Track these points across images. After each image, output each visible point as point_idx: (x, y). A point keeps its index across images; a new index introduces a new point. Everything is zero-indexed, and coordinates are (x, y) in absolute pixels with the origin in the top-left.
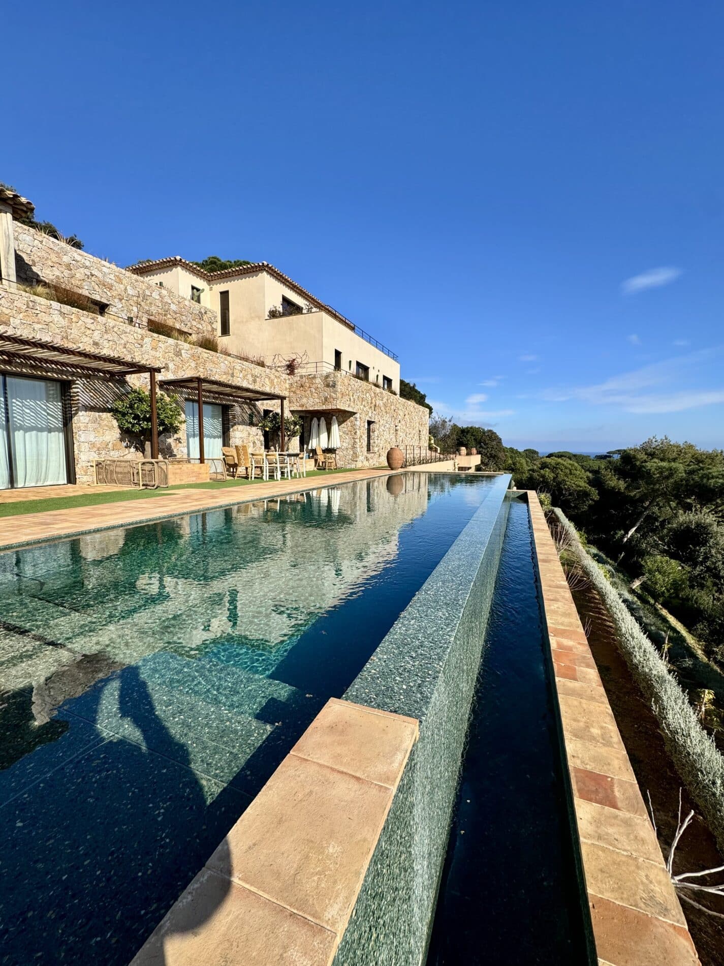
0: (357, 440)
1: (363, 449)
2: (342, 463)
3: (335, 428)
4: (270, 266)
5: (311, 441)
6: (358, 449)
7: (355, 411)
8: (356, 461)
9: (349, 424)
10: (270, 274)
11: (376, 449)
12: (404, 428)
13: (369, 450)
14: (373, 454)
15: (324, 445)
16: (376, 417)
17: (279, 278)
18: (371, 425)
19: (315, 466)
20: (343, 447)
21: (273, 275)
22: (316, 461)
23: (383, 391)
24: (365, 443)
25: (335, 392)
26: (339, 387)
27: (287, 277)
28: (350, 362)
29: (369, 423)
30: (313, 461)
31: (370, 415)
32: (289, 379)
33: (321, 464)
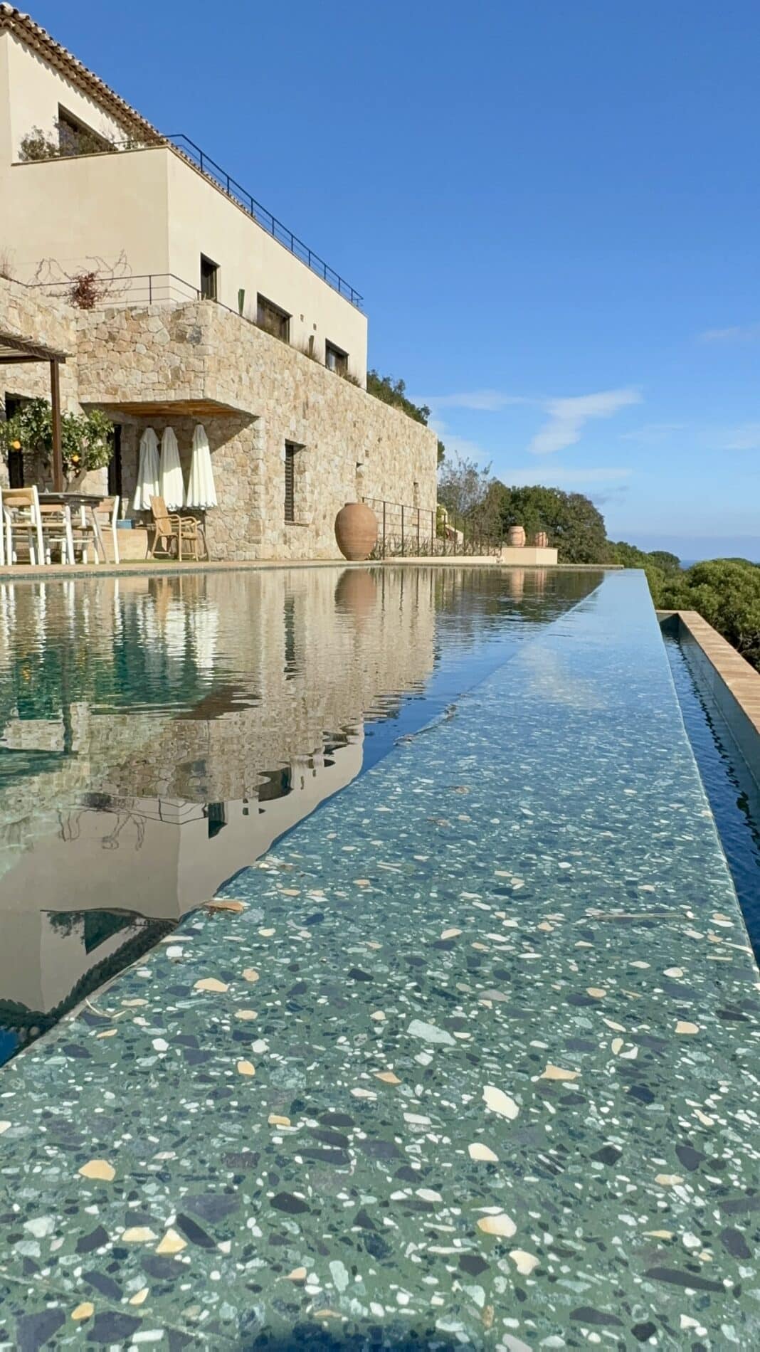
0: (260, 489)
1: (275, 513)
2: (221, 546)
3: (202, 455)
4: (22, 16)
5: (138, 489)
6: (263, 512)
7: (252, 411)
8: (258, 542)
9: (239, 445)
10: (24, 39)
11: (308, 517)
12: (379, 470)
13: (289, 516)
14: (299, 529)
15: (174, 498)
16: (309, 434)
17: (48, 54)
18: (296, 456)
19: (150, 547)
20: (223, 507)
21: (31, 44)
22: (151, 534)
23: (327, 371)
24: (281, 497)
25: (201, 356)
26: (211, 342)
27: (69, 56)
28: (242, 293)
29: (291, 448)
30: (142, 536)
31: (293, 427)
32: (77, 319)
33: (164, 545)
